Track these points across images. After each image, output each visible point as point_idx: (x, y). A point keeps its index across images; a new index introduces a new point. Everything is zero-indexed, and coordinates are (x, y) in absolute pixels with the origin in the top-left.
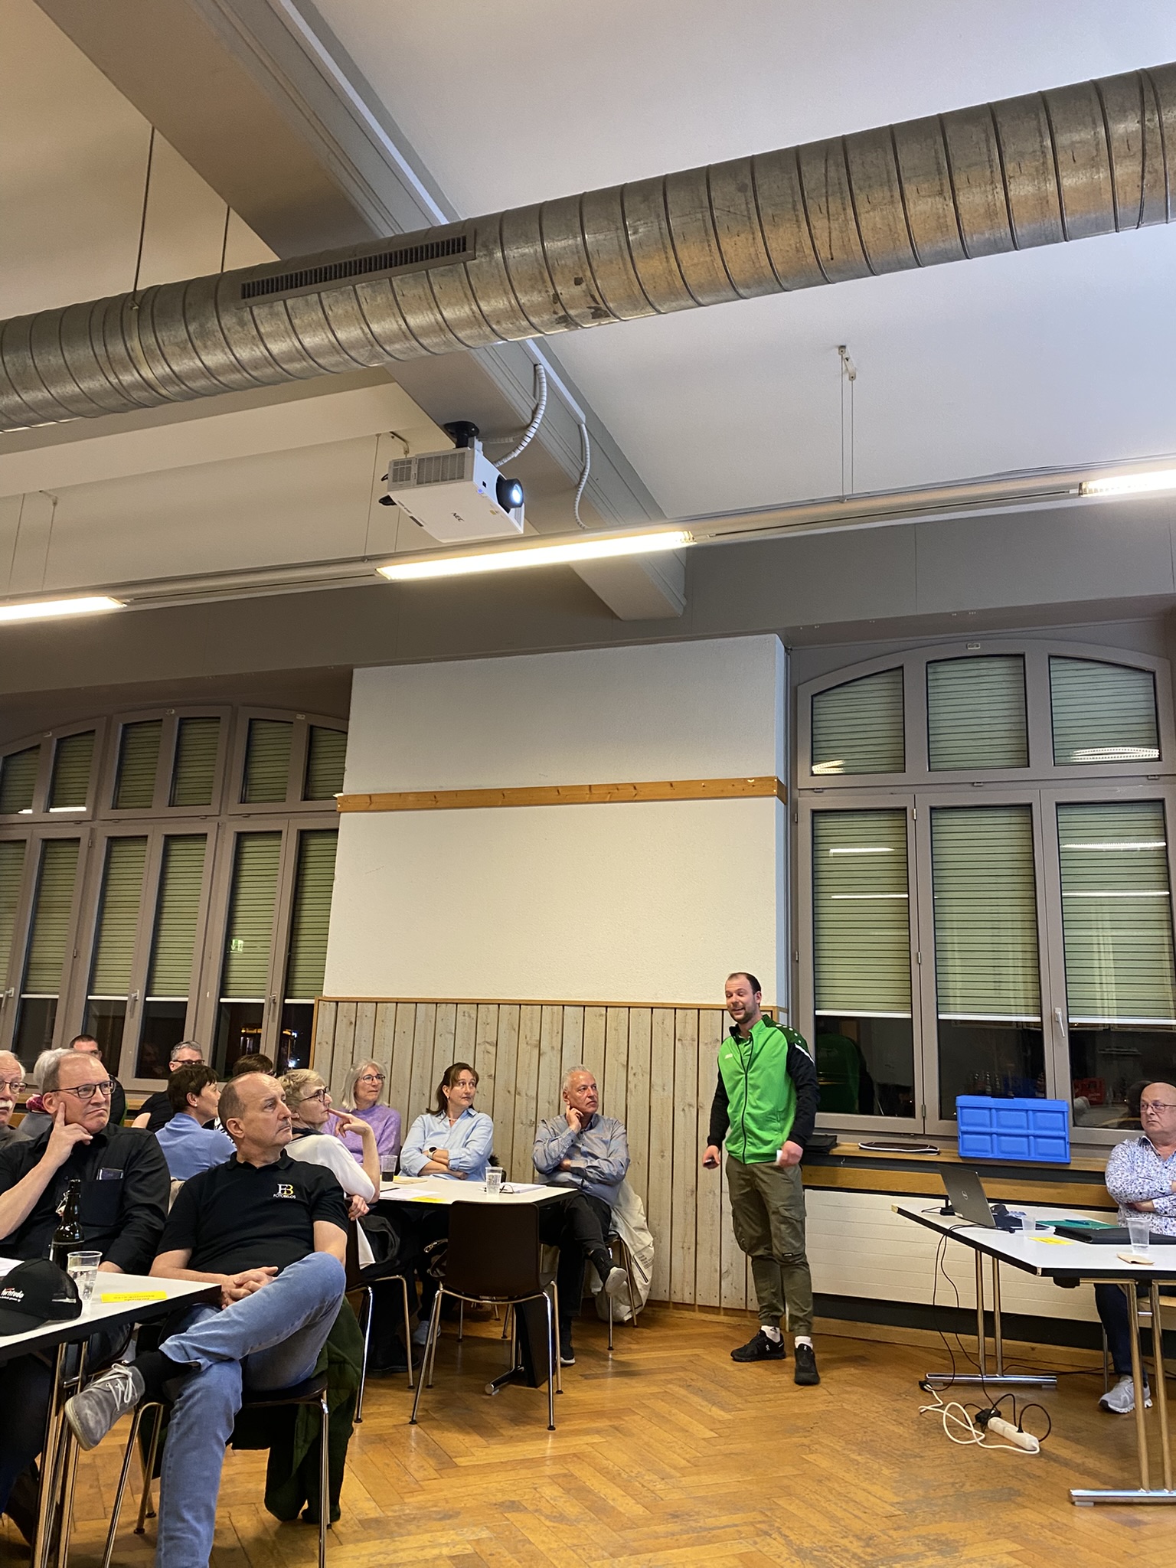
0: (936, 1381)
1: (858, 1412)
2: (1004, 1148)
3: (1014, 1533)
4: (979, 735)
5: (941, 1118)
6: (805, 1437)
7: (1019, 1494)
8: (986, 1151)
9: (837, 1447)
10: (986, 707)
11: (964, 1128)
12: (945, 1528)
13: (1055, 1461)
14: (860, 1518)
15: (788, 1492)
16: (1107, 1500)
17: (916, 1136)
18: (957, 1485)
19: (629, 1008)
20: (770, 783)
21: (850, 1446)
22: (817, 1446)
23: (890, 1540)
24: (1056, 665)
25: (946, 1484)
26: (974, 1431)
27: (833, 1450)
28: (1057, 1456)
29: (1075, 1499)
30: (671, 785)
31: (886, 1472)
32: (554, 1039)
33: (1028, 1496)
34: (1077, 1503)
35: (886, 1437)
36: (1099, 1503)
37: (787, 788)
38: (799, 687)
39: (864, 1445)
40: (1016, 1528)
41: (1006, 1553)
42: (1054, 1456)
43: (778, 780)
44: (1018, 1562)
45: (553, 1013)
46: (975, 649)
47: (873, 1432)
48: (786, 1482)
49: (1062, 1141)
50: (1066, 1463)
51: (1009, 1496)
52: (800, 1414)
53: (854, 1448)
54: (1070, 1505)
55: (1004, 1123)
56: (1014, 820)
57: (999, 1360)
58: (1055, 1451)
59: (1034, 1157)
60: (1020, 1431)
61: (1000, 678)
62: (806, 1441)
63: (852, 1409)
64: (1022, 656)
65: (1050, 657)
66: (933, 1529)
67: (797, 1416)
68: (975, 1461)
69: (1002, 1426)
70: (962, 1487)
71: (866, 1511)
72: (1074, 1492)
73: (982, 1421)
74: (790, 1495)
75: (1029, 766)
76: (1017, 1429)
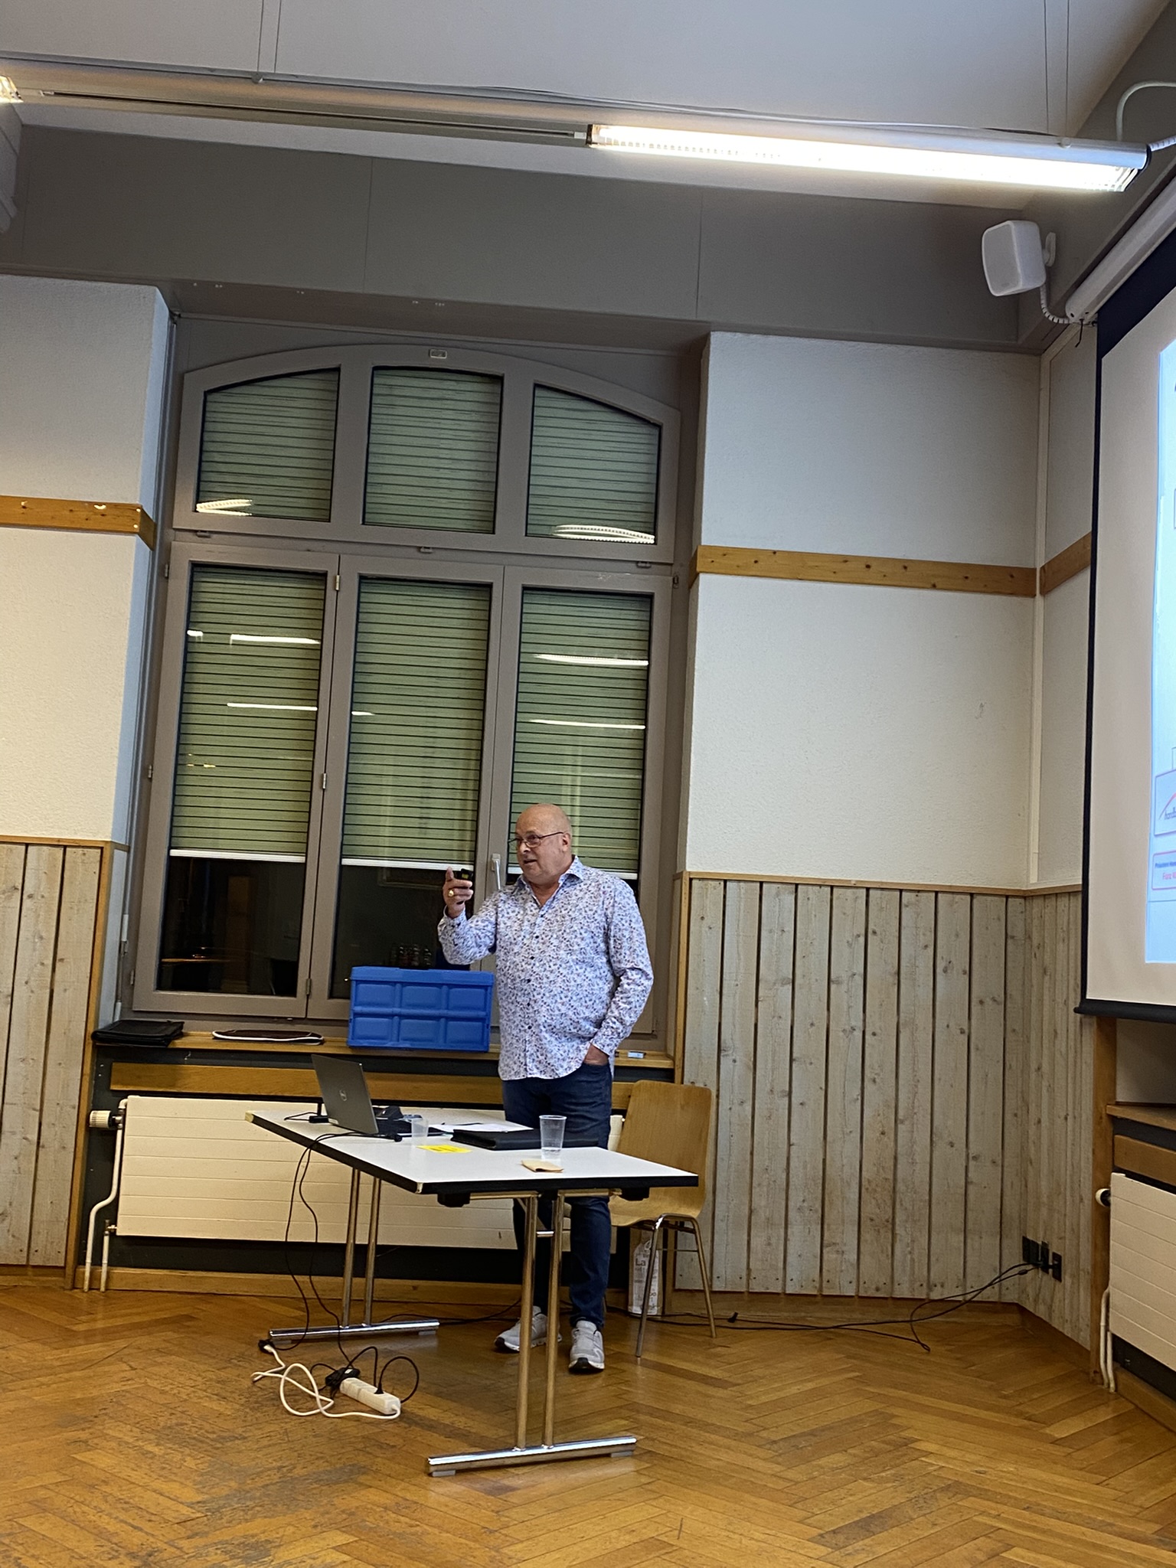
0: (282, 1339)
1: (167, 1389)
3: (350, 1522)
4: (433, 483)
5: (331, 996)
6: (83, 1430)
7: (364, 1470)
8: (383, 1039)
9: (126, 1438)
10: (445, 444)
11: (358, 1009)
12: (258, 1527)
13: (417, 1424)
14: (141, 1530)
15: (41, 1507)
16: (474, 1465)
17: (295, 1020)
18: (285, 1470)
20: (129, 513)
21: (146, 1435)
22: (96, 1441)
23: (178, 1552)
24: (543, 398)
25: (269, 1470)
26: (318, 1397)
27: (120, 1442)
28: (422, 1418)
29: (432, 1469)
31: (190, 1463)
33: (377, 1471)
34: (434, 1474)
35: (200, 1417)
36: (463, 1471)
37: (156, 525)
38: (187, 376)
39: (167, 1432)
40: (352, 1514)
41: (334, 1548)
42: (416, 1419)
43: (142, 510)
44: (346, 1558)
46: (439, 359)
47: (183, 1412)
48: (42, 1493)
49: (480, 1024)
50: (431, 1426)
51: (353, 1475)
52: (82, 1399)
53: (152, 1437)
54: (426, 1478)
55: (405, 1001)
56: (467, 604)
57: (368, 1305)
58: (421, 1413)
59: (442, 1045)
60: (380, 1392)
61: (468, 406)
62: (84, 1435)
63: (159, 1386)
64: (498, 380)
65: (537, 386)
66: (240, 1530)
67: (77, 1403)
68: (315, 1436)
69: (357, 1387)
70: (290, 1471)
71: (153, 1518)
72: (432, 1462)
73: (332, 1385)
74: (45, 1510)
75: (494, 533)
76: (376, 1389)
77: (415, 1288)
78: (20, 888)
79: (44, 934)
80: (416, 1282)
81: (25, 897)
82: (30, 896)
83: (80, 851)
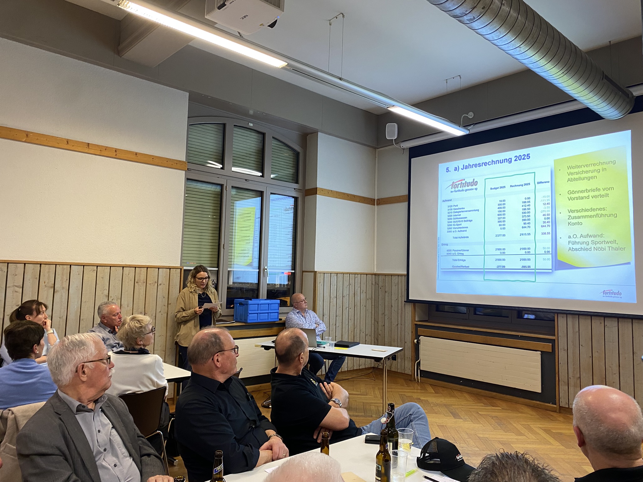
2: (261, 318)
5: (226, 308)
8: (255, 320)
11: (250, 312)
19: (110, 267)
20: (184, 164)
30: (136, 154)
32: (64, 283)
45: (63, 269)
46: (250, 126)
49: (277, 314)
55: (261, 309)
59: (270, 320)
64: (264, 134)
75: (264, 177)
77: (261, 386)
78: (157, 282)
79: (165, 296)
80: (261, 385)
81: (159, 285)
82: (160, 284)
83: (175, 270)
